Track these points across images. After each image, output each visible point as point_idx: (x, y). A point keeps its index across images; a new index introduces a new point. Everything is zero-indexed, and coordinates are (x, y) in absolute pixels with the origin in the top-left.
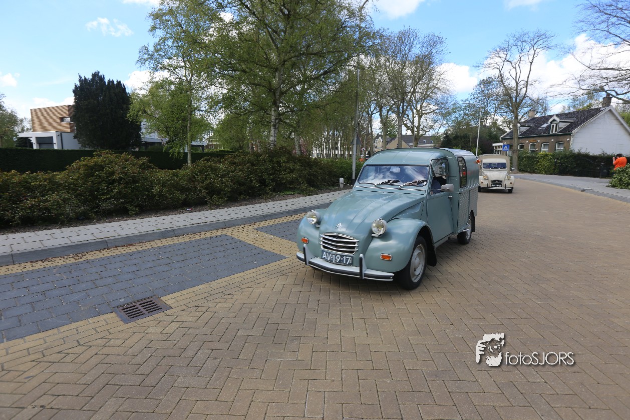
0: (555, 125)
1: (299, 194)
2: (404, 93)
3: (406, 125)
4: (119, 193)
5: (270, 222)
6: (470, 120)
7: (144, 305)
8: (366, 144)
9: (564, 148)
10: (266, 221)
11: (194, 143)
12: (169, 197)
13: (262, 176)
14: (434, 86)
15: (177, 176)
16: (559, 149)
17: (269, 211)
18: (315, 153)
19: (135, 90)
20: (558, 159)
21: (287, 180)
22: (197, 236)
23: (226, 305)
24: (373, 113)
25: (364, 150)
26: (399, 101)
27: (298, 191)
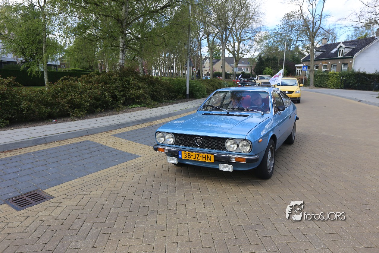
0: (341, 50)
1: (145, 106)
2: (227, 23)
3: (228, 49)
5: (124, 130)
6: (278, 45)
8: (197, 65)
9: (348, 68)
10: (120, 129)
11: (49, 63)
12: (36, 110)
13: (113, 92)
14: (250, 17)
15: (42, 93)
16: (345, 69)
17: (122, 121)
18: (155, 72)
20: (343, 77)
21: (135, 95)
22: (65, 142)
23: (98, 192)
24: (202, 39)
25: (195, 69)
26: (222, 29)
27: (144, 104)
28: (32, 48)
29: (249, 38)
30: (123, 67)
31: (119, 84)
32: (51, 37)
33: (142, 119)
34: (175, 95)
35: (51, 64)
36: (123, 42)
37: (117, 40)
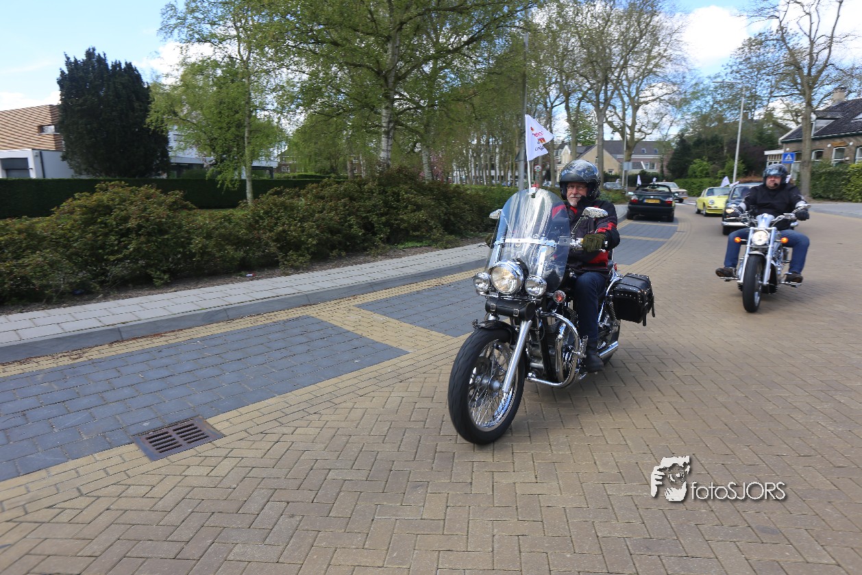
1: (429, 246)
2: (608, 69)
3: (611, 124)
4: (137, 250)
5: (382, 294)
6: (725, 110)
7: (180, 431)
10: (374, 293)
11: (255, 164)
12: (218, 255)
13: (367, 217)
14: (659, 54)
15: (230, 221)
17: (380, 276)
18: (457, 176)
19: (158, 77)
21: (409, 223)
22: (263, 319)
23: (309, 431)
24: (554, 105)
26: (598, 82)
27: (427, 242)
28: (226, 137)
29: (657, 98)
30: (388, 166)
31: (377, 200)
33: (419, 272)
35: (259, 165)
36: (389, 115)
37: (376, 113)
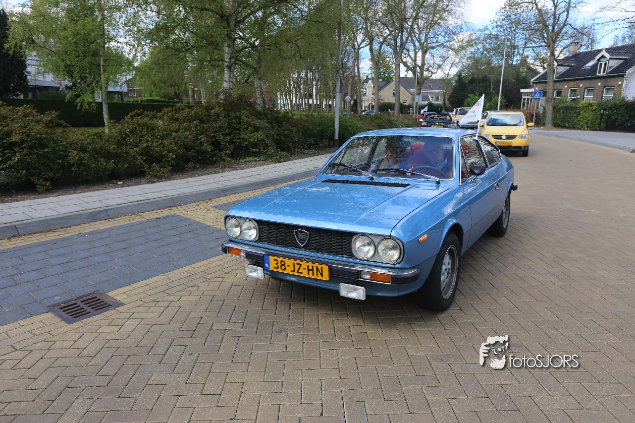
1: (266, 160)
2: (404, 19)
4: (21, 161)
5: (233, 198)
6: (492, 56)
8: (352, 90)
9: (614, 94)
10: (226, 197)
11: (110, 89)
12: (92, 166)
13: (214, 137)
14: (443, 9)
15: (101, 138)
16: (607, 96)
17: (229, 184)
18: (282, 103)
20: (605, 109)
21: (249, 141)
22: (138, 217)
23: (192, 298)
24: (361, 47)
25: (348, 98)
26: (396, 29)
27: (264, 157)
28: (83, 65)
29: (442, 44)
30: (231, 94)
31: (222, 122)
32: (113, 47)
33: (261, 180)
34: (316, 141)
35: (114, 90)
36: (231, 52)
37: (219, 50)
